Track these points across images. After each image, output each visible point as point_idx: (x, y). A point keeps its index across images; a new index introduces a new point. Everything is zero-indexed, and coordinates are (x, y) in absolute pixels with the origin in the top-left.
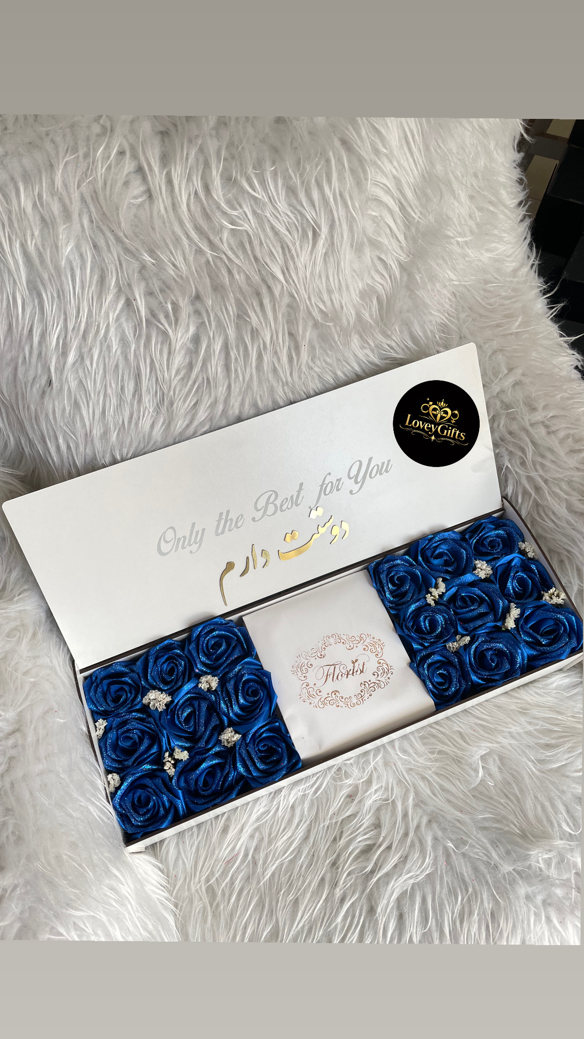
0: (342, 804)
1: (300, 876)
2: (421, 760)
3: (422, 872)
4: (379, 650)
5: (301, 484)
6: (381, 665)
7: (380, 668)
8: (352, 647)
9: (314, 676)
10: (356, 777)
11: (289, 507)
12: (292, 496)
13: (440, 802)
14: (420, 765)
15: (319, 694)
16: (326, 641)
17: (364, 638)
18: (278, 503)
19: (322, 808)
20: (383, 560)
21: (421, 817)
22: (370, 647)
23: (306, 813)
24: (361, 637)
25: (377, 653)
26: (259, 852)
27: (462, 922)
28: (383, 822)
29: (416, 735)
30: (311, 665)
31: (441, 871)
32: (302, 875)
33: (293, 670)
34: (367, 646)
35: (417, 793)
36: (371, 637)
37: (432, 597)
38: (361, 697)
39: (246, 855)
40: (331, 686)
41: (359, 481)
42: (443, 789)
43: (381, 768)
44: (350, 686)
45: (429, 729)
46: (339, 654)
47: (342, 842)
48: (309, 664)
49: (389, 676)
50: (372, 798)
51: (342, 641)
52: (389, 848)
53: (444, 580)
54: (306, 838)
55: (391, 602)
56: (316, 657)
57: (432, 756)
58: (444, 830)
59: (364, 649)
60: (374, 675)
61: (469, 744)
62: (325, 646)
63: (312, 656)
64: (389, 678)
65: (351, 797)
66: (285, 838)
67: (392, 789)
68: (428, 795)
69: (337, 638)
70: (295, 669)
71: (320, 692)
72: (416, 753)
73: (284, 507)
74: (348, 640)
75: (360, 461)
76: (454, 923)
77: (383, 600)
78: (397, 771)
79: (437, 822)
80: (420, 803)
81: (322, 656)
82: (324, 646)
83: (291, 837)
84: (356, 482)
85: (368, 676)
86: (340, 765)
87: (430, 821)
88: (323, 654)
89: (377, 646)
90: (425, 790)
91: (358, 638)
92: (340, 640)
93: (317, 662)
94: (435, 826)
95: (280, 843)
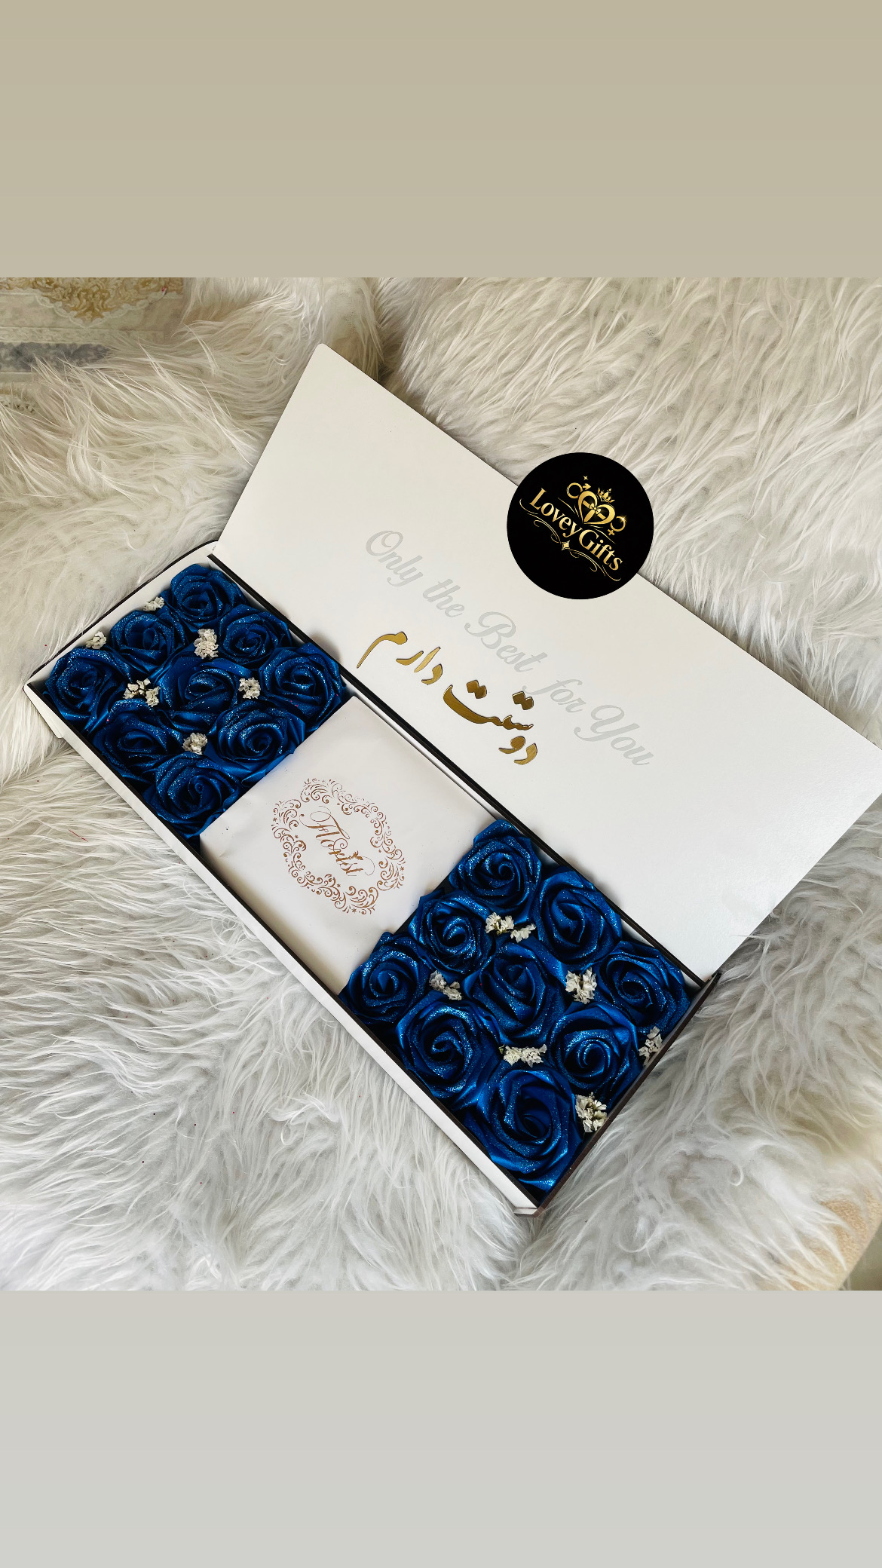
0: (190, 945)
1: (80, 924)
2: (287, 1032)
3: (132, 1081)
4: (390, 883)
5: (544, 655)
6: (369, 893)
7: (364, 894)
8: (377, 845)
9: (313, 811)
10: (228, 948)
11: (509, 660)
12: (522, 654)
13: (233, 1075)
14: (281, 1034)
15: (292, 826)
16: (369, 808)
17: (396, 857)
18: (505, 642)
19: (177, 923)
20: (521, 835)
21: (208, 1058)
22: (387, 869)
23: (162, 905)
24: (395, 852)
25: (384, 881)
26: (95, 865)
27: (83, 1166)
28: (181, 1006)
29: (320, 1014)
30: (327, 802)
31: (141, 1110)
32: (83, 927)
33: (311, 781)
34: (387, 864)
35: (238, 1041)
36: (403, 866)
37: (498, 924)
38: (309, 881)
39: (87, 850)
40: (309, 836)
41: (598, 730)
42: (256, 1076)
43: (254, 979)
44: (318, 860)
45: (335, 1028)
46: (358, 832)
47: (138, 962)
48: (328, 798)
49: (358, 909)
50: (209, 980)
51: (379, 829)
52: (152, 1025)
53: (534, 934)
54: (132, 917)
55: (465, 870)
56: (341, 804)
57: (299, 1046)
58: (198, 1095)
59: (381, 863)
60: (350, 888)
61: (335, 1094)
62: (362, 810)
63: (341, 798)
64: (354, 910)
65: (205, 955)
66: (123, 889)
67: (232, 1004)
68: (240, 1056)
69: (381, 821)
70: (313, 784)
71: (295, 825)
72: (295, 1022)
73: (504, 654)
74: (383, 837)
75: (622, 714)
76: (78, 1155)
77: (465, 858)
78: (261, 1003)
79: (208, 1083)
80: (226, 1049)
81: (346, 812)
82: (360, 808)
83: (128, 897)
84: (593, 728)
85: (345, 882)
86: (236, 922)
87: (205, 1072)
88: (350, 811)
89: (393, 878)
90: (245, 1051)
91: (392, 848)
92: (379, 825)
93: (334, 808)
94: (202, 1081)
95: (115, 886)
